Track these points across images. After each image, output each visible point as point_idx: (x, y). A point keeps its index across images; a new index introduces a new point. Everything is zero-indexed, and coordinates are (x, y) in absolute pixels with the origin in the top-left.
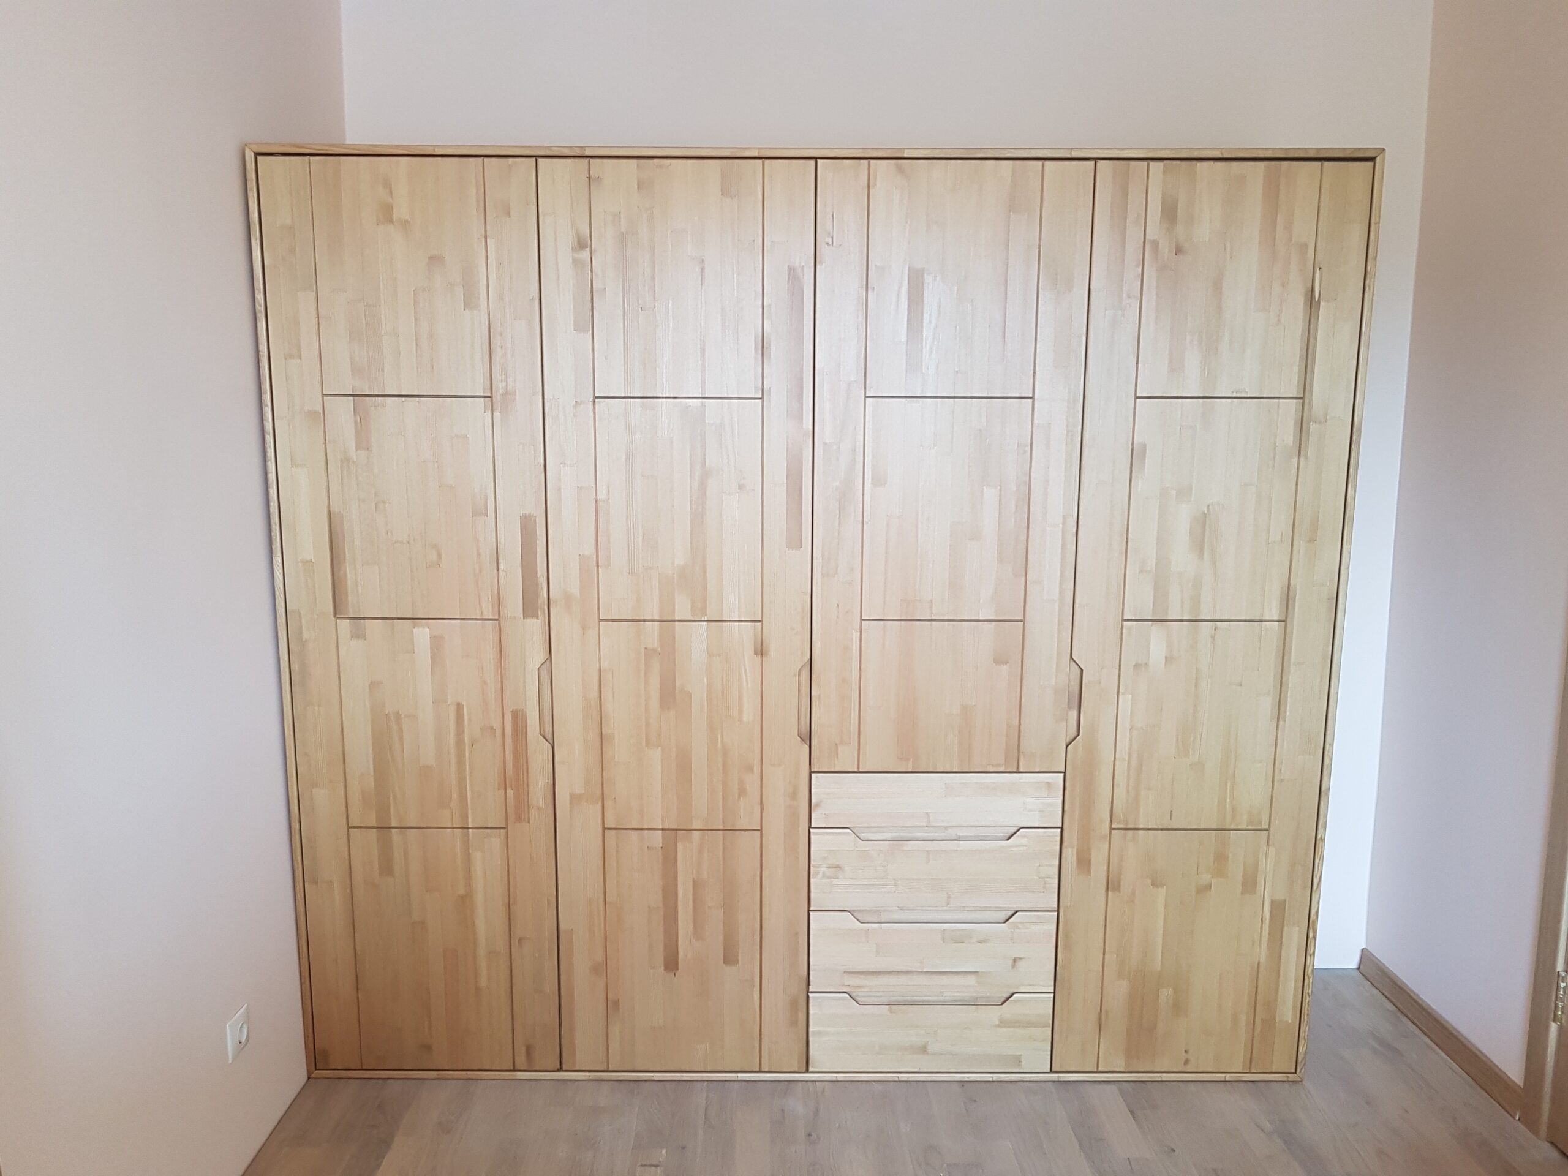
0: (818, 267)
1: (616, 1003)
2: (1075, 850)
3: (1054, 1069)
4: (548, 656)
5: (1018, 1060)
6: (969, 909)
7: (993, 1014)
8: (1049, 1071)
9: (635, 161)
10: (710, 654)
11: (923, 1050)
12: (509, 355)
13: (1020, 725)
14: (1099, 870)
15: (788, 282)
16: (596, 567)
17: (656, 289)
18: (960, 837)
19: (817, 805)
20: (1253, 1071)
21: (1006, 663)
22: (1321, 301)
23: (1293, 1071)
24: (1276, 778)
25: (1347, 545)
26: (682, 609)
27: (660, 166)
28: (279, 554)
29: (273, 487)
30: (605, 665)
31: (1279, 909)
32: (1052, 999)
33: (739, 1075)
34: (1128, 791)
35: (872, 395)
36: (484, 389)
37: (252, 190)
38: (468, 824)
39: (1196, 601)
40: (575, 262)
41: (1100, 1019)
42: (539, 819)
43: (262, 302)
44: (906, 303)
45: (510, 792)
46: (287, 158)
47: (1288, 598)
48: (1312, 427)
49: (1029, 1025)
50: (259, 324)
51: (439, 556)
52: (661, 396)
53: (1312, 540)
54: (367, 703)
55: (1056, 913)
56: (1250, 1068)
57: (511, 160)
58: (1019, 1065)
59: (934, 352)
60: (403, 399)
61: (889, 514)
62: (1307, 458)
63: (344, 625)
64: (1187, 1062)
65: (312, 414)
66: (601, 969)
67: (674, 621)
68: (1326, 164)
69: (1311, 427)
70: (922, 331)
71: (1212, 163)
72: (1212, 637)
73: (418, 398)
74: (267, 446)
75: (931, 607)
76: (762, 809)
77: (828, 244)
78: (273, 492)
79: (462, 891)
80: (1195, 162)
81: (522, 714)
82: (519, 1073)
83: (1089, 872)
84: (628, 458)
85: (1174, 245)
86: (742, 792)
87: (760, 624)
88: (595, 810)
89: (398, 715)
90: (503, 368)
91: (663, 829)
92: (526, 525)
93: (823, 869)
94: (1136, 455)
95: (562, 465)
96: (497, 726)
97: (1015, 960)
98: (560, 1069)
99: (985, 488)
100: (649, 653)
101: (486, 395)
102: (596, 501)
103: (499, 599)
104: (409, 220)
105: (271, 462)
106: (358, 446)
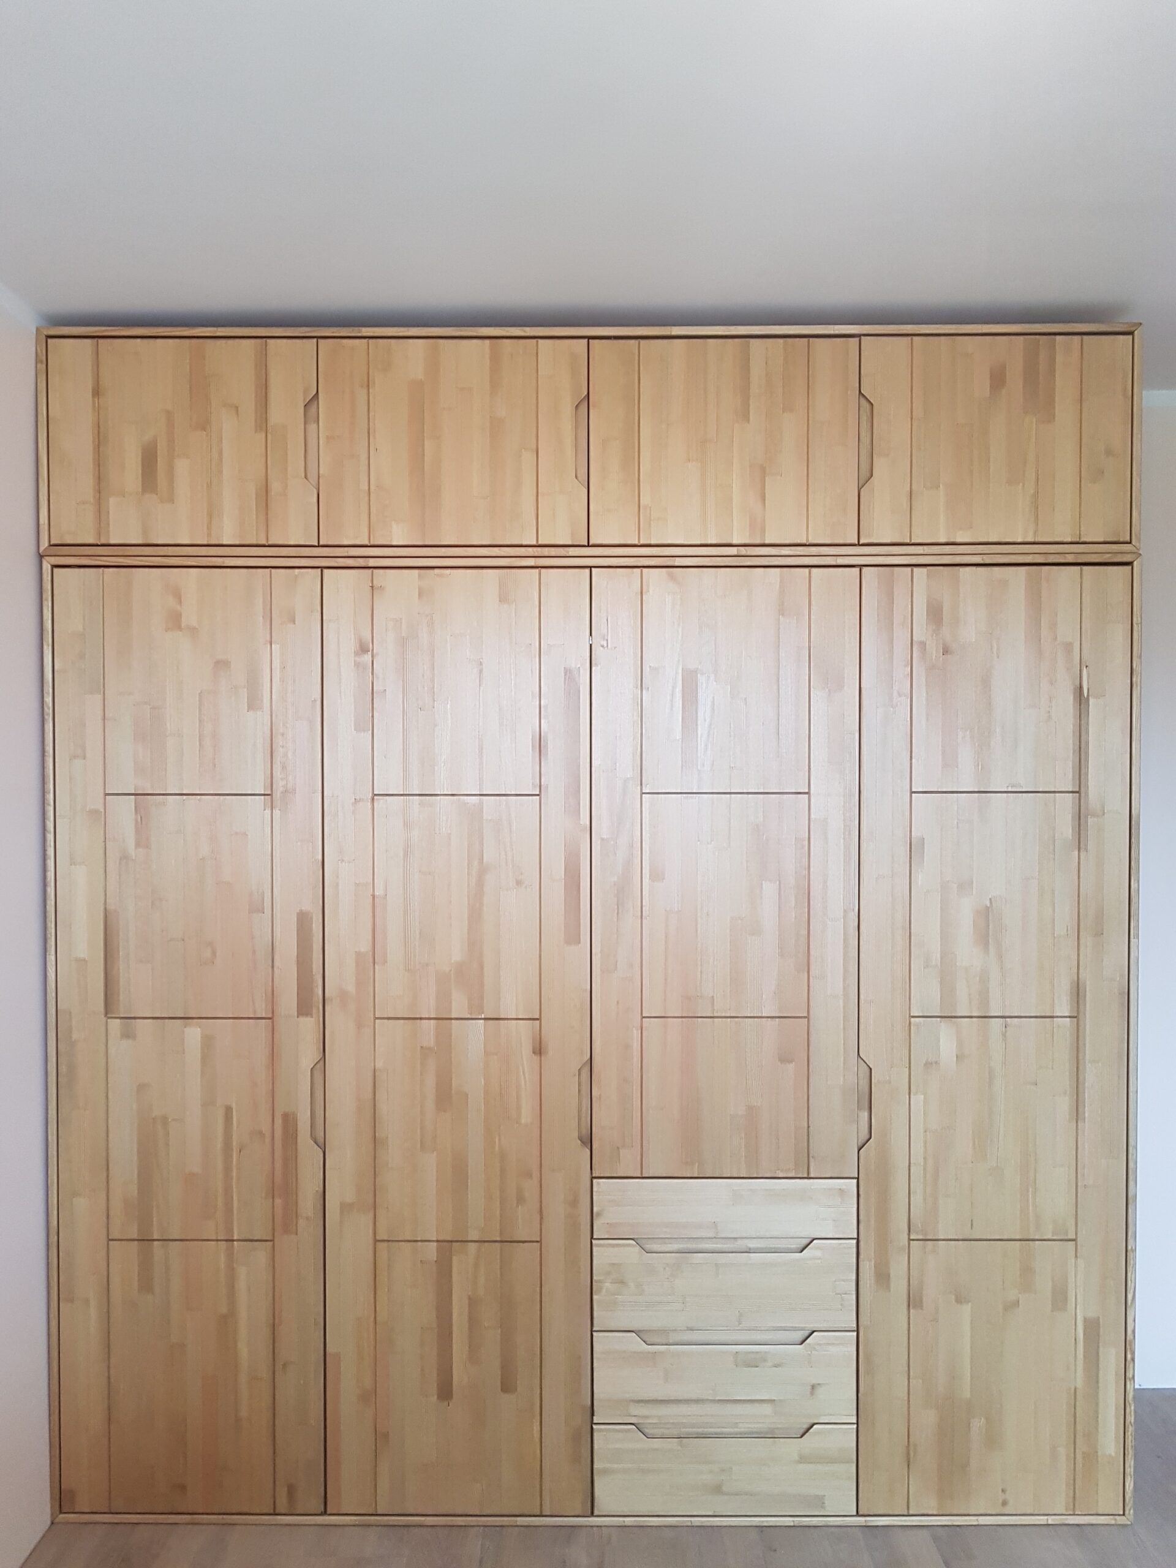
0: (593, 668)
1: (386, 1436)
2: (873, 1263)
3: (861, 1513)
4: (322, 1055)
5: (820, 1501)
6: (763, 1329)
7: (791, 1448)
8: (855, 1513)
9: (416, 571)
10: (487, 1053)
11: (718, 1489)
12: (290, 754)
13: (809, 1127)
14: (898, 1285)
15: (565, 683)
16: (372, 965)
17: (436, 690)
18: (750, 1249)
19: (599, 1214)
20: (1076, 1513)
21: (791, 1062)
22: (1090, 698)
23: (1121, 1513)
24: (1079, 1184)
25: (1134, 938)
26: (459, 1005)
27: (441, 576)
28: (53, 952)
29: (51, 886)
30: (379, 1064)
31: (1092, 1328)
32: (855, 1431)
33: (519, 1519)
34: (925, 1199)
35: (648, 791)
36: (265, 789)
37: (47, 600)
38: (233, 1236)
39: (984, 995)
40: (357, 665)
41: (908, 1454)
42: (308, 1231)
43: (51, 705)
44: (681, 703)
45: (278, 1201)
46: (82, 570)
47: (1078, 993)
48: (1091, 820)
49: (832, 1461)
50: (46, 726)
51: (214, 953)
52: (439, 793)
53: (1099, 933)
54: (134, 1106)
55: (855, 1334)
56: (1074, 1509)
57: (297, 571)
58: (823, 1507)
59: (709, 749)
60: (185, 797)
61: (668, 909)
62: (1087, 851)
63: (115, 1025)
64: (1004, 1503)
65: (94, 813)
66: (369, 1396)
67: (451, 1019)
68: (1085, 568)
69: (1089, 821)
70: (697, 729)
71: (974, 568)
72: (1003, 1035)
73: (199, 797)
74: (48, 845)
75: (713, 1004)
76: (541, 1218)
77: (603, 646)
78: (51, 890)
79: (224, 1310)
80: (957, 568)
81: (293, 1118)
82: (279, 1517)
83: (888, 1288)
84: (406, 855)
85: (941, 646)
86: (520, 1200)
87: (538, 1022)
88: (366, 1220)
89: (165, 1120)
90: (284, 768)
91: (438, 1241)
92: (303, 920)
93: (607, 1285)
94: (914, 849)
95: (340, 862)
96: (266, 1129)
97: (813, 1387)
98: (325, 1513)
99: (764, 882)
100: (425, 1051)
101: (266, 793)
102: (374, 896)
103: (272, 997)
104: (197, 627)
105: (50, 859)
106: (138, 845)
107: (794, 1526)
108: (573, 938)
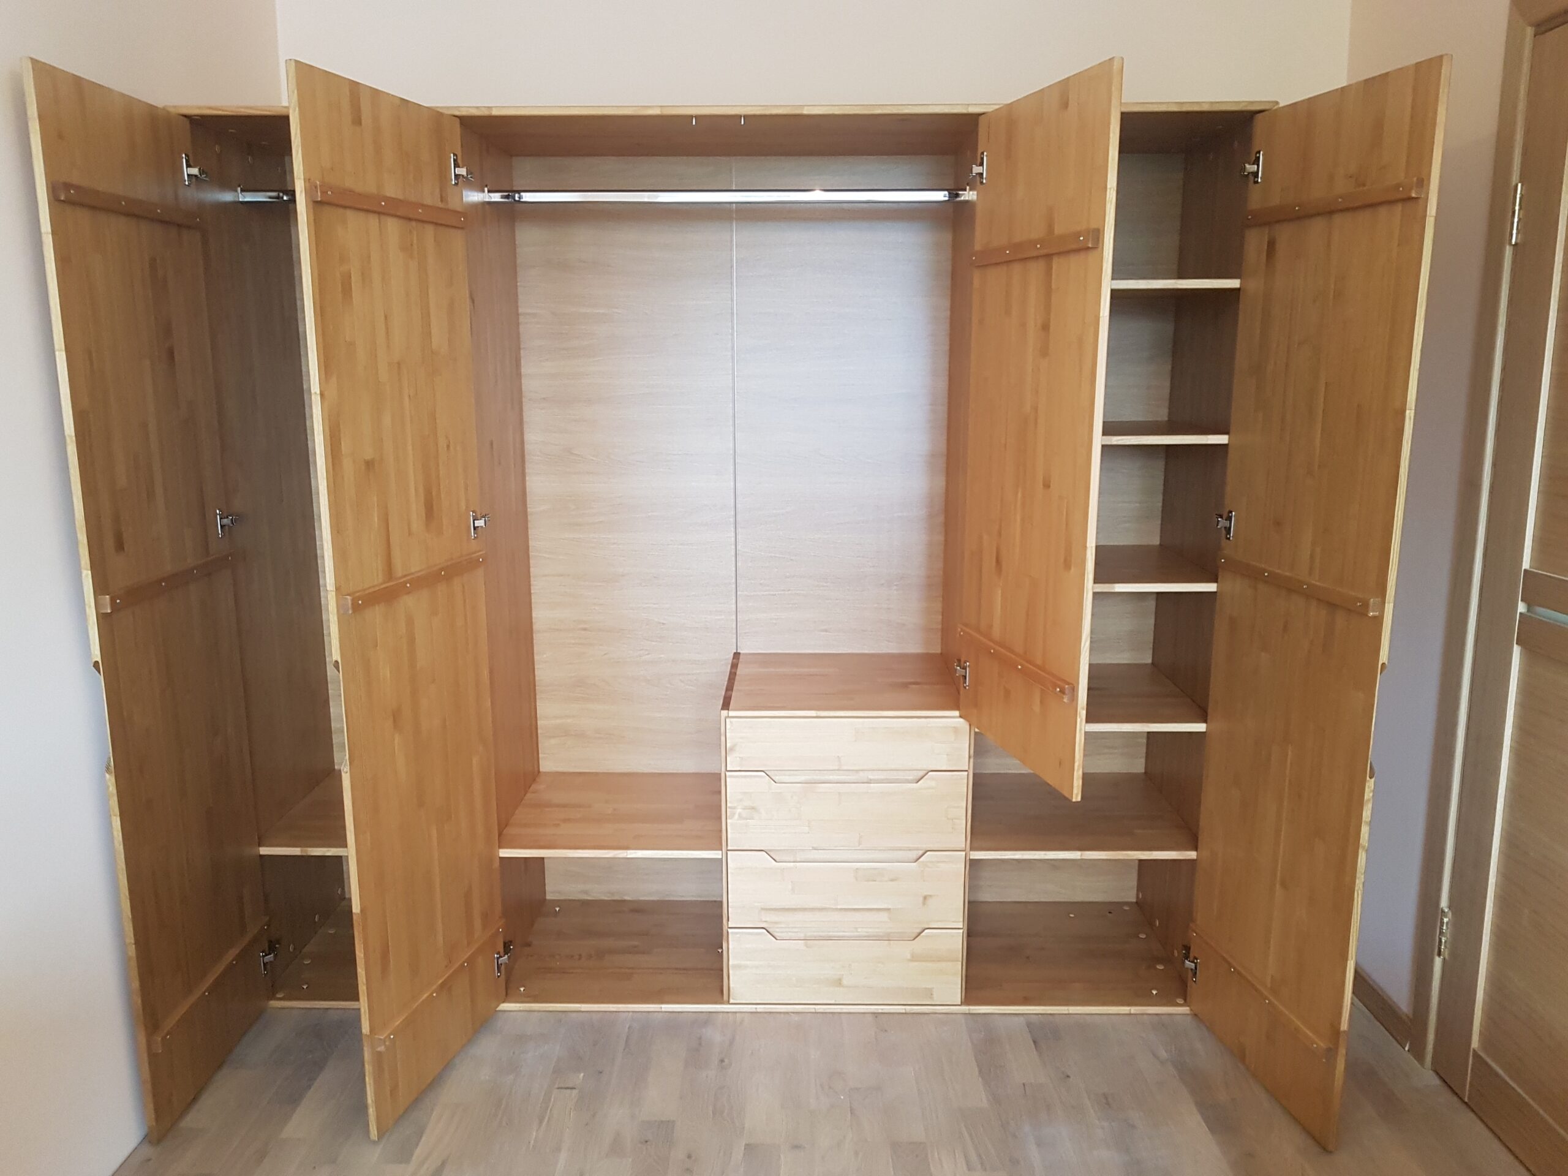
5: (929, 992)
6: (879, 849)
7: (905, 949)
8: (960, 1003)
11: (839, 982)
18: (871, 780)
19: (732, 750)
32: (963, 934)
33: (663, 1006)
49: (940, 959)
55: (964, 853)
58: (931, 998)
93: (739, 811)
97: (925, 898)
107: (905, 1013)
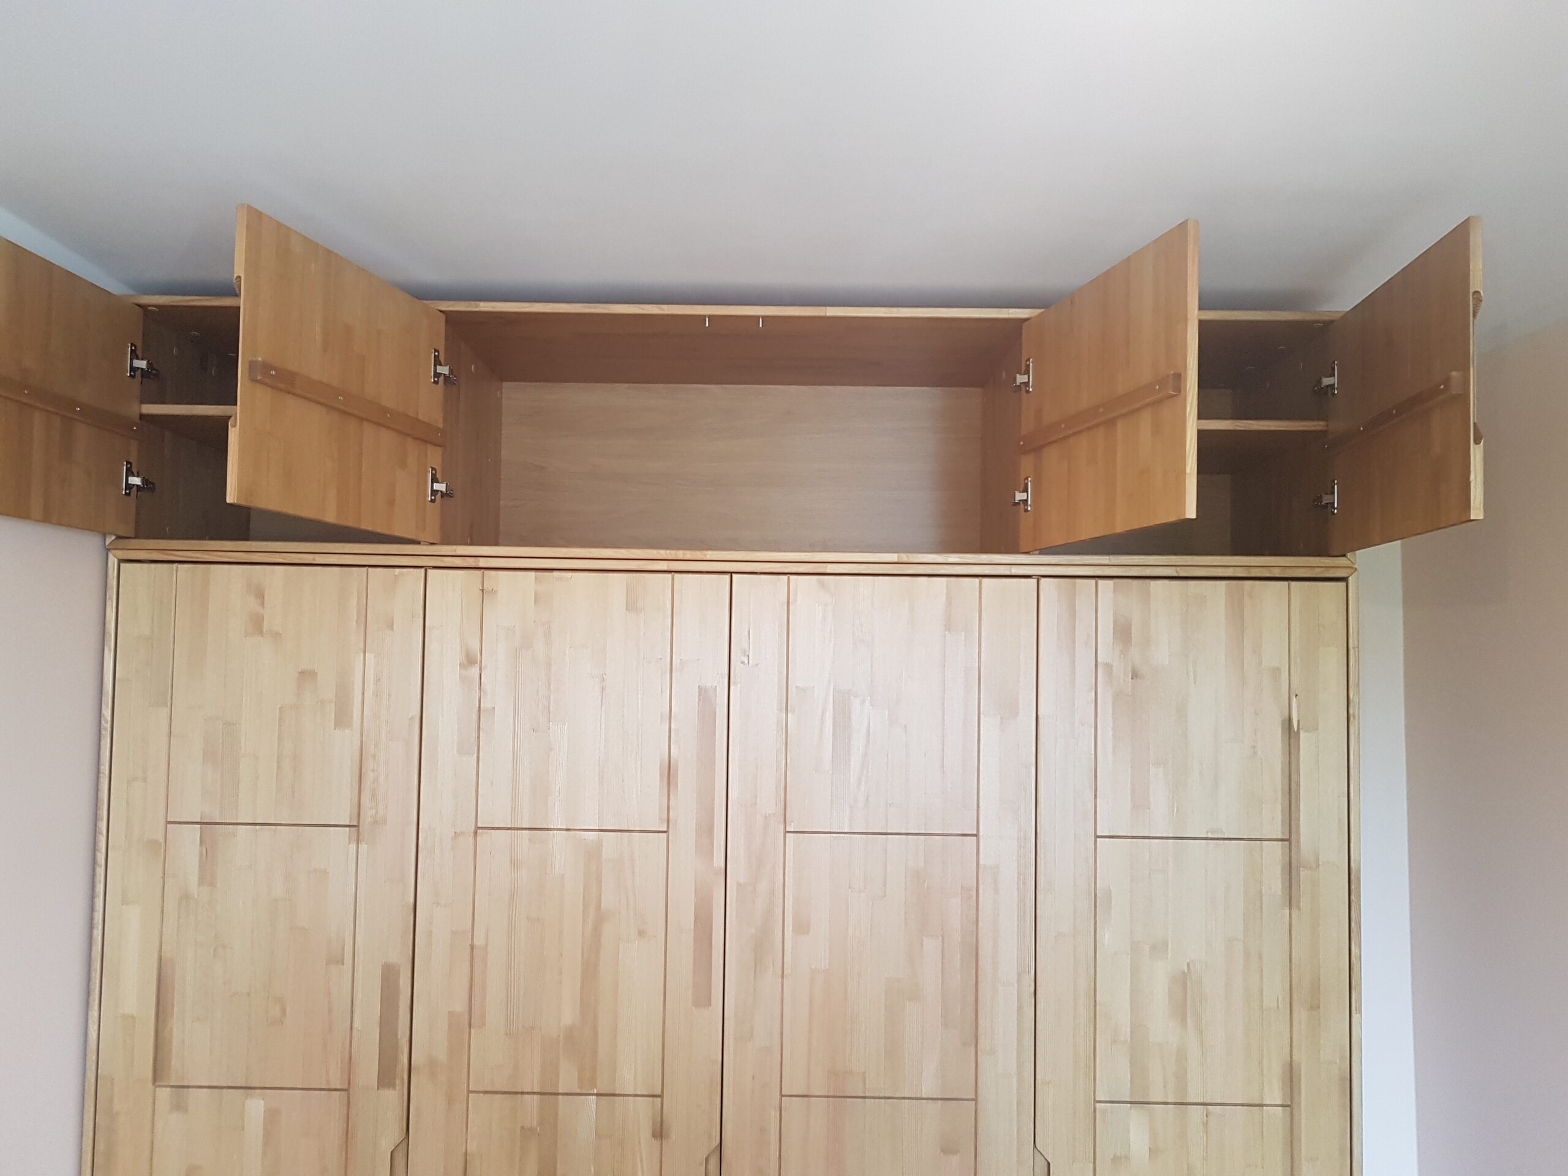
0: (731, 690)
4: (404, 1136)
9: (533, 573)
10: (598, 1136)
12: (382, 779)
15: (698, 704)
16: (467, 1028)
17: (551, 709)
21: (956, 1152)
22: (1301, 731)
25: (1357, 1013)
26: (567, 1079)
27: (561, 578)
28: (96, 1008)
29: (98, 928)
30: (472, 1147)
35: (793, 831)
36: (350, 819)
37: (111, 599)
39: (1181, 1077)
40: (463, 678)
43: (109, 718)
44: (832, 728)
46: (153, 566)
47: (1291, 1077)
48: (1304, 874)
50: (102, 743)
51: (284, 1011)
52: (552, 827)
53: (1314, 1007)
57: (397, 570)
59: (863, 783)
60: (259, 826)
61: (813, 967)
62: (1299, 909)
63: (164, 1094)
65: (152, 843)
67: (558, 1094)
68: (1293, 583)
69: (1301, 873)
70: (849, 760)
71: (1166, 582)
72: (1203, 1124)
73: (273, 827)
74: (97, 880)
75: (864, 1081)
77: (743, 663)
78: (98, 933)
80: (1147, 584)
84: (512, 898)
85: (1130, 669)
87: (659, 1099)
90: (374, 795)
92: (389, 974)
94: (1099, 902)
95: (434, 906)
99: (924, 938)
100: (527, 1133)
101: (351, 824)
102: (472, 947)
103: (349, 1064)
104: (281, 632)
105: (99, 899)
106: (202, 881)
108: (702, 999)
